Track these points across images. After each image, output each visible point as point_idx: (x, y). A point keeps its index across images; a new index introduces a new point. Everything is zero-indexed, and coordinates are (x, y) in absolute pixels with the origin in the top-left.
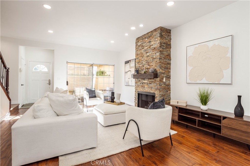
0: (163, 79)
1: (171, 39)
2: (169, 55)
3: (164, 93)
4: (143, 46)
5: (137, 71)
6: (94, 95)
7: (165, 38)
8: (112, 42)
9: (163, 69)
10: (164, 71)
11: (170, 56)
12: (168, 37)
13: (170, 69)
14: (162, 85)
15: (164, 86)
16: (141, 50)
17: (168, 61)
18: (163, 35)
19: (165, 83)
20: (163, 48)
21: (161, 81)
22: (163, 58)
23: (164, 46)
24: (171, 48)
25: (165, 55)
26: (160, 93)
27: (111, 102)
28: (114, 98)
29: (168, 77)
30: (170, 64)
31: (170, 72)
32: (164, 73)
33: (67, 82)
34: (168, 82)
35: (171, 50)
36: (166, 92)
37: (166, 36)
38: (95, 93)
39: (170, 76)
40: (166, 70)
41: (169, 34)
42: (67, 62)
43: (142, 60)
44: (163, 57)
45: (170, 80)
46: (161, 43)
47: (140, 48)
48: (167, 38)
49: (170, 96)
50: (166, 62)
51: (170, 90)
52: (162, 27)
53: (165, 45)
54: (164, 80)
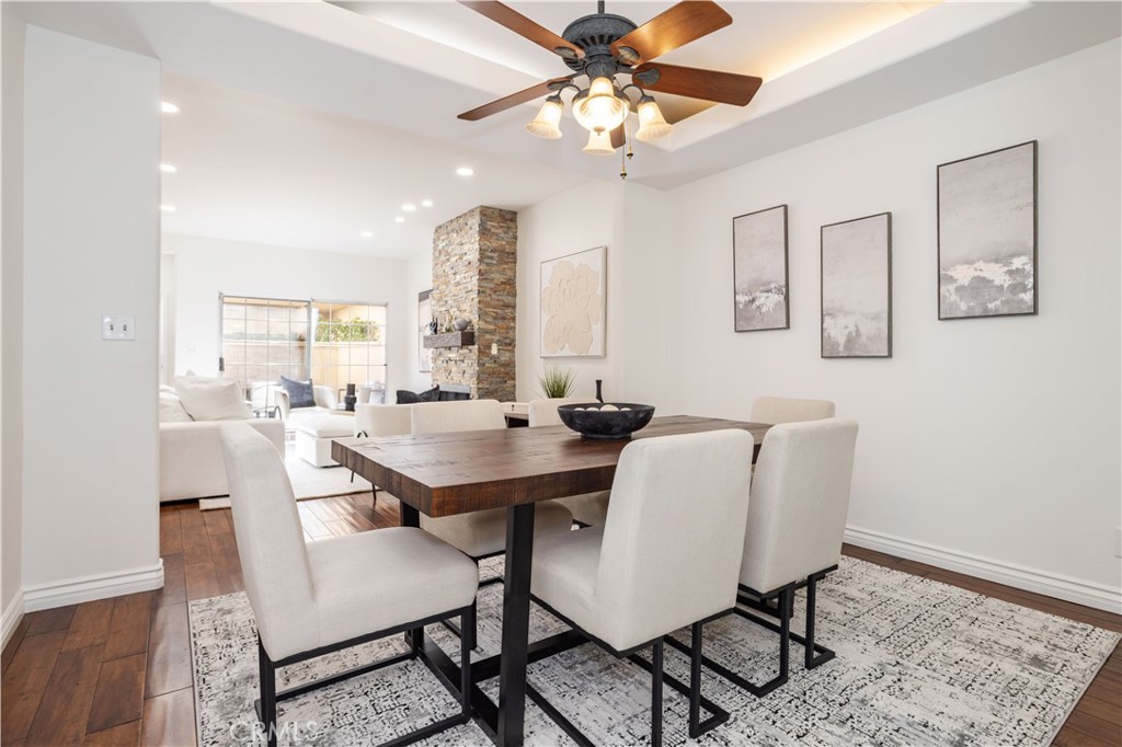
0: (490, 347)
1: (515, 238)
2: (510, 284)
3: (494, 387)
4: (448, 254)
5: (435, 327)
6: (307, 398)
7: (494, 237)
8: (367, 234)
9: (489, 320)
10: (492, 327)
11: (514, 283)
12: (505, 233)
13: (514, 319)
14: (487, 365)
15: (494, 365)
16: (443, 263)
17: (508, 299)
18: (489, 227)
19: (495, 359)
20: (488, 264)
21: (484, 353)
22: (488, 291)
23: (492, 258)
24: (515, 262)
25: (495, 281)
26: (481, 386)
27: (347, 410)
28: (355, 399)
29: (509, 344)
30: (514, 307)
31: (513, 328)
32: (491, 332)
33: (221, 361)
34: (507, 354)
35: (517, 268)
36: (501, 382)
37: (499, 231)
38: (311, 394)
39: (514, 340)
40: (500, 323)
41: (510, 224)
42: (221, 296)
43: (447, 292)
44: (491, 289)
45: (513, 351)
46: (482, 251)
47: (443, 258)
48: (502, 235)
49: (514, 393)
50: (498, 300)
51: (514, 379)
52: (486, 207)
53: (495, 255)
54: (494, 350)
